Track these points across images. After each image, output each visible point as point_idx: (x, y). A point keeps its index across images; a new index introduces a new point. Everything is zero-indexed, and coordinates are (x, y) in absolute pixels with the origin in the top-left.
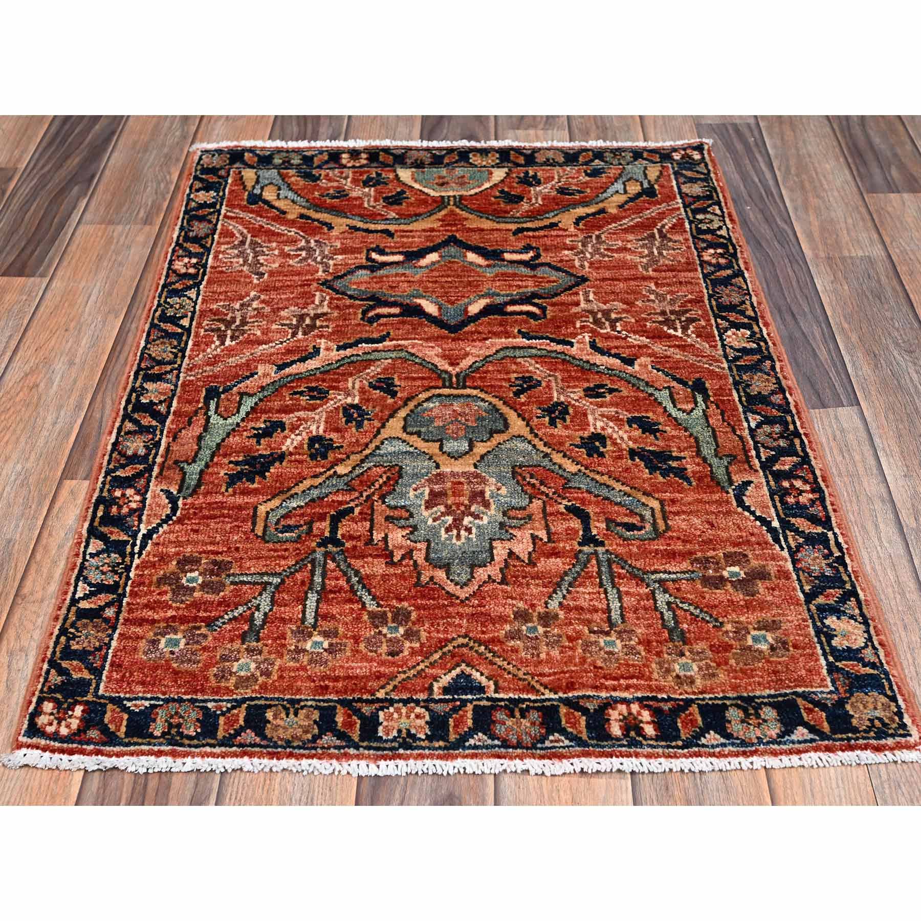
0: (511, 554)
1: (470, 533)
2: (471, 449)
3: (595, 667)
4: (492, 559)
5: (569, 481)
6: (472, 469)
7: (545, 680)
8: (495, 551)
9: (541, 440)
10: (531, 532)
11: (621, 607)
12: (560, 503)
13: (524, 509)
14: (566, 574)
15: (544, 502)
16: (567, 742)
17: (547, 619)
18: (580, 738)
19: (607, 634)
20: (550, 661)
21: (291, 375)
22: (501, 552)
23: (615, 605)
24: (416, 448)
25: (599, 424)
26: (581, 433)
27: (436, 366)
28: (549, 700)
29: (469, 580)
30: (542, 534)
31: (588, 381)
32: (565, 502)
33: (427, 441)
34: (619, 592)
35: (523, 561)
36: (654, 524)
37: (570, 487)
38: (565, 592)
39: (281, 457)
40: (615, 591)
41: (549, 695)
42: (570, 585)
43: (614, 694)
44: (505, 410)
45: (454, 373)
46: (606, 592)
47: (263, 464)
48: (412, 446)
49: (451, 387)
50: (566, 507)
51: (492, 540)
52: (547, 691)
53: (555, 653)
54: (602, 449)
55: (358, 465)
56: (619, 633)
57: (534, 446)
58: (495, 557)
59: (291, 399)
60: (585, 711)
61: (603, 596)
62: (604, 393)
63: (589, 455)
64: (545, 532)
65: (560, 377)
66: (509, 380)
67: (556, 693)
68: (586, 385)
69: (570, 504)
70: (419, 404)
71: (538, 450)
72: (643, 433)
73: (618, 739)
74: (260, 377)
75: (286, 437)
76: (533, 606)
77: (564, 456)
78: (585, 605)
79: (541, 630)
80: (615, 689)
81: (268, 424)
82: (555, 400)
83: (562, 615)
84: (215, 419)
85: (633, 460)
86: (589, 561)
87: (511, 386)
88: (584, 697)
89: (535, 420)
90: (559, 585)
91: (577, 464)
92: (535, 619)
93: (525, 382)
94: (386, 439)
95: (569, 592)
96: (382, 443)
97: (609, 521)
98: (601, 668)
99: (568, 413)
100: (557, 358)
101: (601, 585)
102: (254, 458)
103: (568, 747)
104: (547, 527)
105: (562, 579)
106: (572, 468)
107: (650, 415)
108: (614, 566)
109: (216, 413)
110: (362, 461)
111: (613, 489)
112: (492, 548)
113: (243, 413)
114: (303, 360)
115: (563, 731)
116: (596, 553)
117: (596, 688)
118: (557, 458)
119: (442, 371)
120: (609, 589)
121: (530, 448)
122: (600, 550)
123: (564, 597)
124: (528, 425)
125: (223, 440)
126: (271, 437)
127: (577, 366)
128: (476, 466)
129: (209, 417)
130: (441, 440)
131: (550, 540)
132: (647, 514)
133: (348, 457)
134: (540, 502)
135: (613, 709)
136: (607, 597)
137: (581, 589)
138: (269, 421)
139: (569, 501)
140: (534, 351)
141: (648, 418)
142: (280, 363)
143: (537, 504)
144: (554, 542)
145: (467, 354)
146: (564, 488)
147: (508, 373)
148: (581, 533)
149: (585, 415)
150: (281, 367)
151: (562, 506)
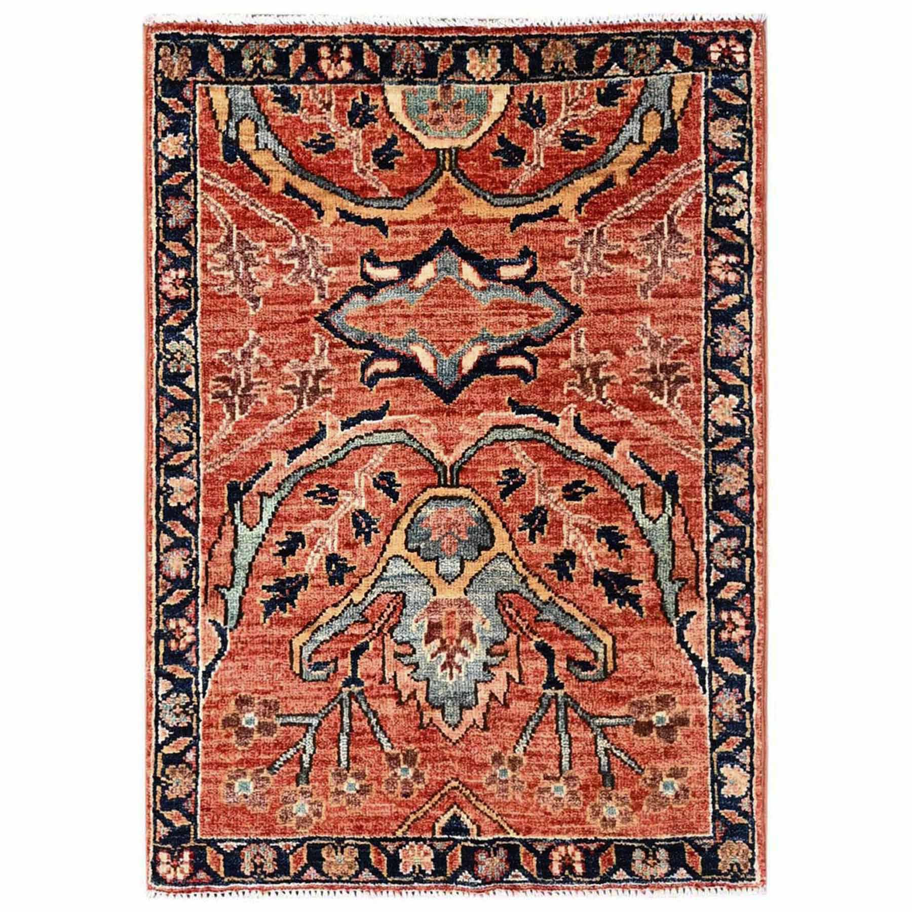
0: (492, 696)
1: (460, 672)
2: (462, 571)
3: (546, 813)
4: (477, 703)
5: (541, 612)
6: (463, 596)
7: (511, 821)
8: (479, 695)
9: (521, 559)
10: (507, 670)
11: (570, 754)
12: (531, 640)
13: (502, 643)
14: (531, 719)
15: (519, 637)
16: (523, 878)
17: (514, 763)
18: (532, 876)
19: (558, 779)
20: (515, 804)
21: (302, 468)
22: (483, 696)
23: (566, 752)
24: (416, 570)
25: (572, 537)
26: (554, 550)
27: (432, 454)
28: (512, 839)
29: (459, 722)
30: (515, 674)
31: (567, 474)
32: (536, 639)
33: (425, 560)
34: (570, 738)
35: (499, 702)
36: (605, 663)
37: (541, 620)
38: (529, 737)
39: (305, 581)
40: (567, 737)
41: (513, 835)
42: (534, 731)
43: (558, 837)
44: (492, 517)
45: (448, 464)
46: (560, 739)
47: (291, 590)
48: (413, 567)
49: (445, 486)
50: (537, 645)
51: (477, 682)
52: (511, 831)
53: (519, 797)
54: (571, 571)
55: (369, 591)
56: (567, 779)
57: (514, 567)
58: (480, 701)
59: (306, 502)
60: (536, 853)
61: (558, 742)
62: (580, 493)
63: (560, 578)
64: (516, 671)
65: (542, 470)
66: (496, 474)
67: (518, 834)
68: (566, 481)
69: (539, 640)
70: (419, 511)
71: (517, 572)
72: (609, 550)
73: (557, 877)
74: (274, 468)
75: (307, 555)
76: (505, 749)
77: (540, 581)
78: (543, 751)
79: (510, 773)
80: (559, 833)
81: (289, 536)
82: (537, 503)
83: (525, 760)
84: (242, 530)
85: (596, 585)
86: (549, 705)
87: (499, 483)
88: (536, 840)
89: (518, 532)
90: (524, 730)
91: (549, 590)
92: (506, 762)
93: (511, 477)
94: (390, 558)
95: (532, 738)
96: (388, 564)
97: (570, 659)
98: (550, 814)
99: (546, 522)
100: (542, 441)
101: (557, 731)
102: (282, 582)
103: (524, 882)
104: (519, 667)
105: (528, 724)
106: (544, 595)
107: (618, 524)
108: (569, 709)
109: (242, 520)
110: (373, 586)
111: (576, 620)
112: (476, 691)
113: (265, 523)
114: (311, 444)
115: (521, 869)
116: (556, 696)
117: (544, 833)
118: (533, 582)
119: (438, 462)
120: (563, 735)
121: (510, 569)
122: (560, 693)
123: (528, 743)
124: (511, 539)
125: (254, 558)
126: (294, 555)
127: (560, 453)
128: (466, 592)
129: (236, 527)
130: (437, 558)
131: (521, 682)
132: (600, 650)
133: (361, 581)
134: (515, 637)
135: (556, 850)
136: (560, 744)
137: (541, 735)
138: (291, 533)
139: (539, 637)
140: (521, 432)
141: (616, 528)
142: (291, 448)
143: (513, 639)
144: (524, 684)
145: (460, 437)
146: (536, 621)
147: (496, 464)
148: (546, 674)
149: (560, 524)
150: (293, 454)
151: (532, 643)
